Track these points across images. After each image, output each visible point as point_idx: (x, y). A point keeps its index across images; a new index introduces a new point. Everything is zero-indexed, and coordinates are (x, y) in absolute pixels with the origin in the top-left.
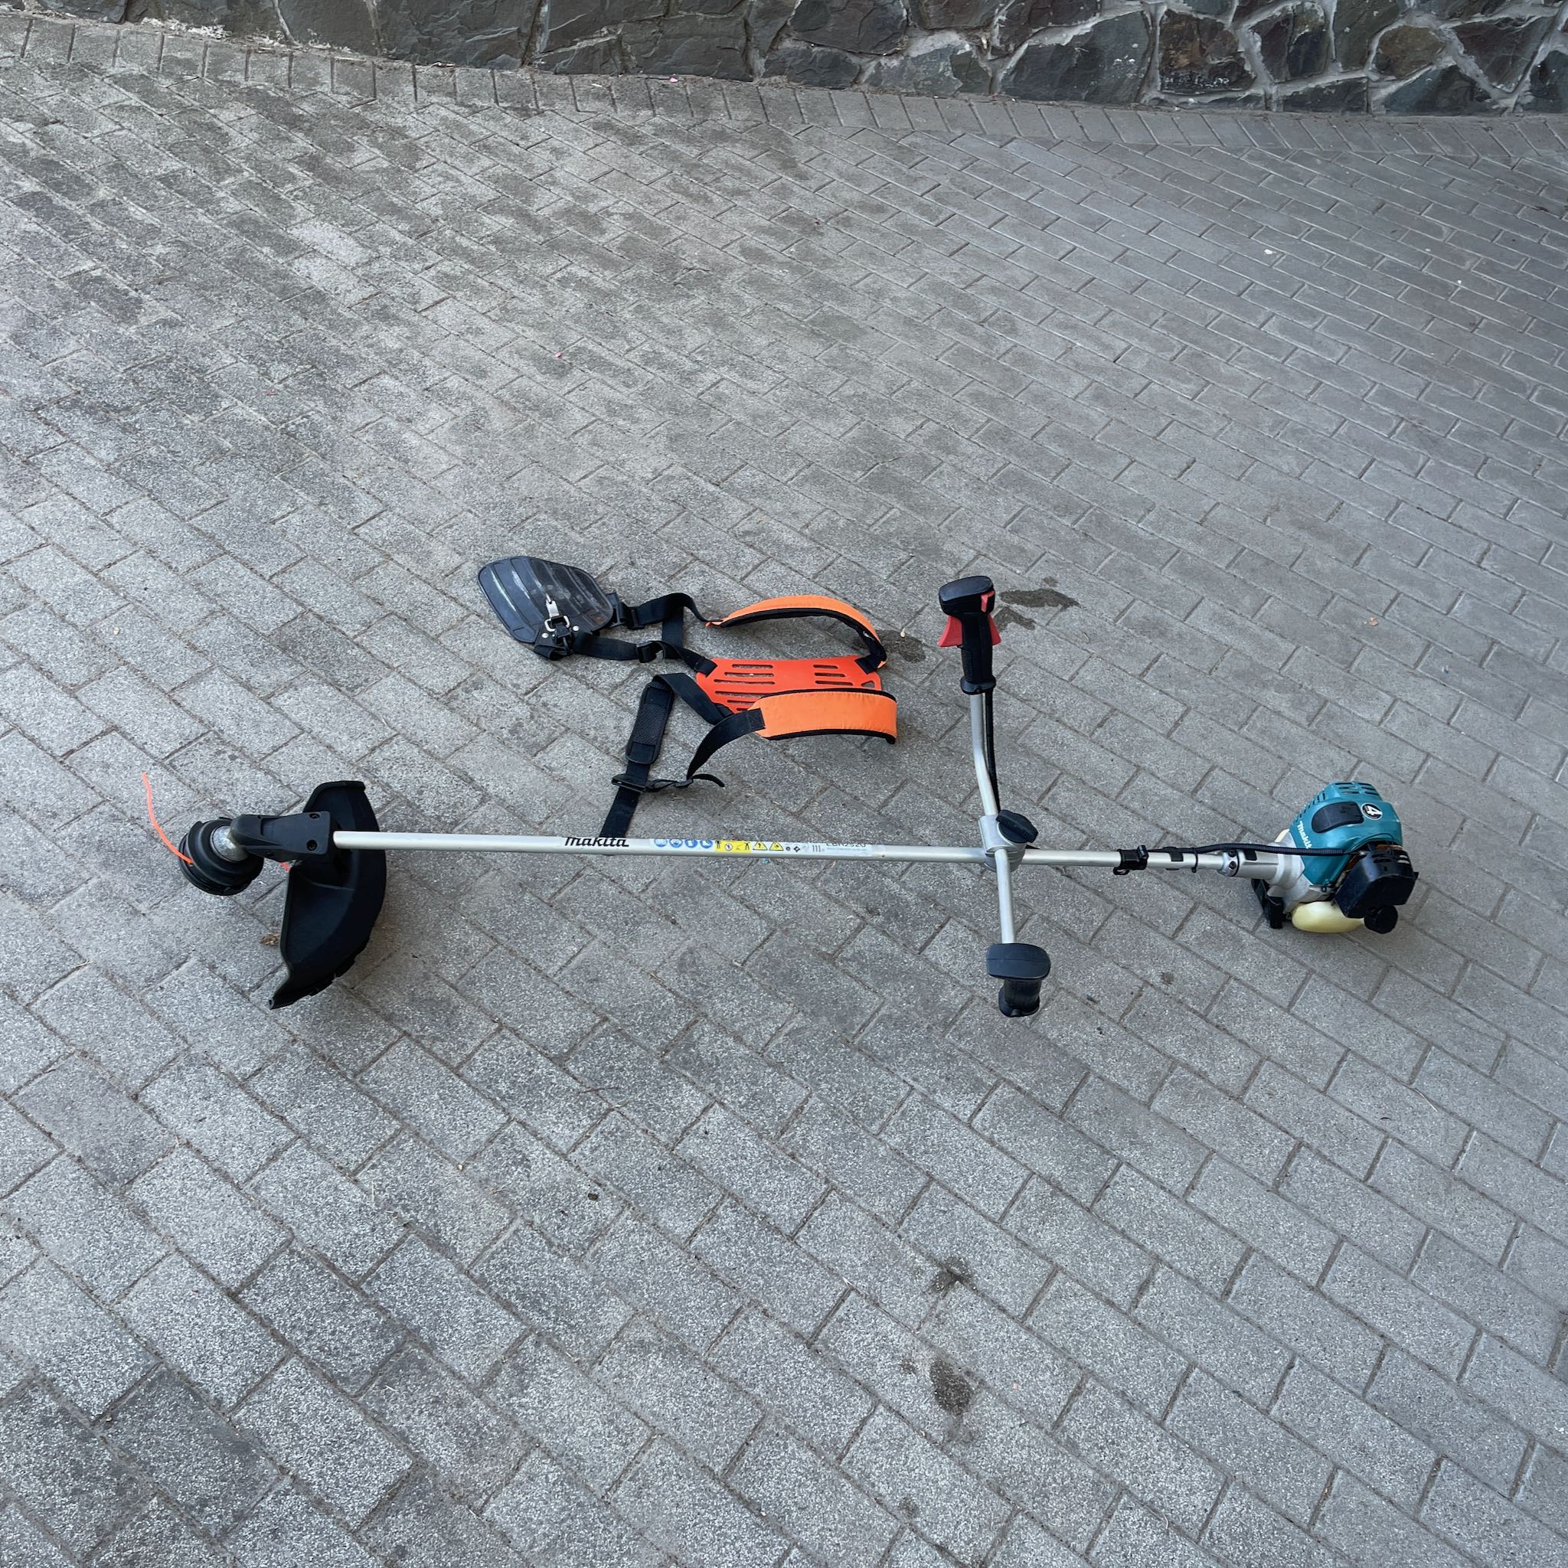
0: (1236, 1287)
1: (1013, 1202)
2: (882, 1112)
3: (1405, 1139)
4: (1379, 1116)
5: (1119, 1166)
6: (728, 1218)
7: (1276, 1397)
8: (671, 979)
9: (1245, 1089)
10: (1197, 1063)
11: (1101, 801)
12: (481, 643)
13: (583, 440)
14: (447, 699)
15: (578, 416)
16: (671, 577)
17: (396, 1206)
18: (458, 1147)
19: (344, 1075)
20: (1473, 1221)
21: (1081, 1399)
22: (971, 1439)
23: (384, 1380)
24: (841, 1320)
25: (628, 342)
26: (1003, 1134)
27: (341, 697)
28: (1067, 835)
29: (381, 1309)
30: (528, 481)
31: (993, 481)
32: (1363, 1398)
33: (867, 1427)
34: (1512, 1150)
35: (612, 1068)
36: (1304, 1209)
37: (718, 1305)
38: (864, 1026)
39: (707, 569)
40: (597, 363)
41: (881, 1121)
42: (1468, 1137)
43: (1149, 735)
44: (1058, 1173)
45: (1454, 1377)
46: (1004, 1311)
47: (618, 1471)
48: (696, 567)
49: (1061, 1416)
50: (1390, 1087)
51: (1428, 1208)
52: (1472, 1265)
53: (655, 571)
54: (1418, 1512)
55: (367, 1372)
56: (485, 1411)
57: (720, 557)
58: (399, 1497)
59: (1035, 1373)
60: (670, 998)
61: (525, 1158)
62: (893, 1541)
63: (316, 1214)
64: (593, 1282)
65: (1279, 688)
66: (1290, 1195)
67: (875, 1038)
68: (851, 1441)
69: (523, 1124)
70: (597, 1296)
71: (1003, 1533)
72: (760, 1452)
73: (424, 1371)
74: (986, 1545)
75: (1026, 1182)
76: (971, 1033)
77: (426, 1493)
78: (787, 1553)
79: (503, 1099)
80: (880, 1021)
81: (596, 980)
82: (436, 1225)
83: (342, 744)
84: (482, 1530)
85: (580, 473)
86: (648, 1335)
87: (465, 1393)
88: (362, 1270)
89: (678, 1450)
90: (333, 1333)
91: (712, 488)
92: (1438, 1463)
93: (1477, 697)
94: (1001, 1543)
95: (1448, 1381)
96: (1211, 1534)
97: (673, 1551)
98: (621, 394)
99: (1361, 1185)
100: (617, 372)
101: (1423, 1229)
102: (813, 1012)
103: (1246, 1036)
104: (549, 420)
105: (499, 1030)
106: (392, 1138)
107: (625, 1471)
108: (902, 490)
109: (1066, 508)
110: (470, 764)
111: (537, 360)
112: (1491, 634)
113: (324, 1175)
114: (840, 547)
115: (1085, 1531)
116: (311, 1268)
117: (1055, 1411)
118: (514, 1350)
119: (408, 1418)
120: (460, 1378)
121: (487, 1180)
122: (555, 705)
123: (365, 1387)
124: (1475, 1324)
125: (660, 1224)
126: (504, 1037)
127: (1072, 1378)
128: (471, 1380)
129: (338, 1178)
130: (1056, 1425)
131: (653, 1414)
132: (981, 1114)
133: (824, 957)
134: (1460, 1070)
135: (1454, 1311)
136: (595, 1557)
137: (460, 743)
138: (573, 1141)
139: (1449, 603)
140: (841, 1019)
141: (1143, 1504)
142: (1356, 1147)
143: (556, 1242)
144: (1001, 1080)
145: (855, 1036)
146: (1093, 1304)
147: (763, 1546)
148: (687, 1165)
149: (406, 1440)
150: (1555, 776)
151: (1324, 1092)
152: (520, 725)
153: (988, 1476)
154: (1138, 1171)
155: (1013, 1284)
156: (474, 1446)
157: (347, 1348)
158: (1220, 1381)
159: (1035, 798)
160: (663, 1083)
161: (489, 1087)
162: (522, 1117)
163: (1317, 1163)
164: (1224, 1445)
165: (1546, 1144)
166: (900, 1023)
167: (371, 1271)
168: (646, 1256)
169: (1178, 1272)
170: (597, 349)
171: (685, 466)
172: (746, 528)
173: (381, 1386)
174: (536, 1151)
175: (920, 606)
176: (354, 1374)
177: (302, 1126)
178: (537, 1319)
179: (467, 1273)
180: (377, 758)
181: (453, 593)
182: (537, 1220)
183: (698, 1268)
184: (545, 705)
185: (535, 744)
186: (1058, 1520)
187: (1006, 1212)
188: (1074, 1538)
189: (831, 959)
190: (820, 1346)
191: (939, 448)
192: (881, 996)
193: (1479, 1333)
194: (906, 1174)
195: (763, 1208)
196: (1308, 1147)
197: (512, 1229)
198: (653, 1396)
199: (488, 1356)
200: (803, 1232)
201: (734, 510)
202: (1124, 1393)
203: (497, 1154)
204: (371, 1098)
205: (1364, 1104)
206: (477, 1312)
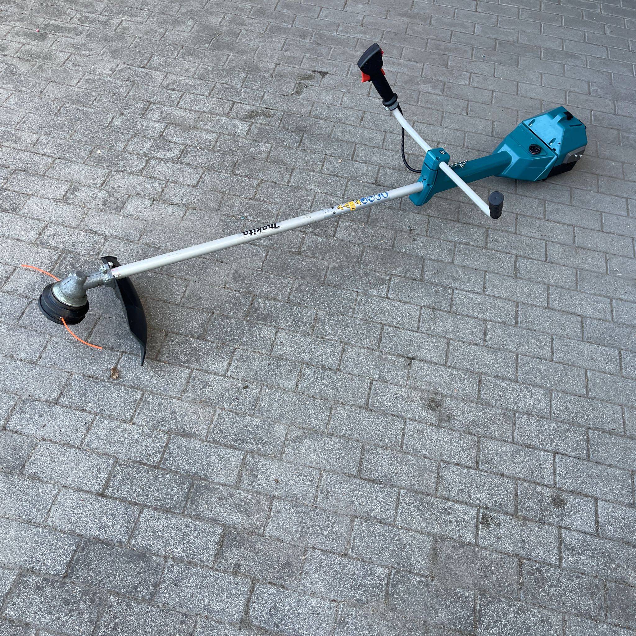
0: (519, 319)
1: (419, 321)
2: (350, 306)
3: (553, 240)
4: (540, 235)
5: (453, 291)
6: (308, 373)
7: (553, 354)
8: (234, 286)
9: (487, 243)
10: (464, 241)
11: (377, 150)
12: (67, 170)
13: (69, 65)
14: (64, 200)
15: (61, 55)
16: (143, 114)
17: (159, 426)
18: (174, 391)
19: (104, 381)
20: (590, 261)
21: (482, 385)
22: (449, 418)
23: (192, 500)
24: (374, 394)
25: (69, 15)
26: (402, 296)
27: (11, 215)
28: (370, 169)
29: (174, 472)
30: (51, 91)
31: (267, 32)
32: (583, 341)
33: (406, 431)
34: (591, 229)
35: (226, 332)
36: (529, 280)
37: (322, 409)
38: (326, 275)
39: (158, 106)
40: (58, 29)
41: (351, 310)
42: (574, 230)
43: (383, 117)
44: (431, 303)
45: (610, 319)
46: (437, 364)
47: (314, 492)
48: (153, 106)
49: (478, 395)
50: (538, 223)
51: (572, 261)
52: (597, 276)
53: (134, 114)
54: (622, 373)
55: (183, 500)
56: (243, 494)
57: (161, 99)
58: (224, 545)
59: (460, 382)
60: (237, 294)
61: (207, 383)
62: (438, 470)
63: (123, 444)
64: (264, 422)
65: (425, 82)
66: (522, 277)
67: (333, 278)
68: (403, 439)
69: (199, 370)
70: (269, 426)
71: (479, 448)
72: (368, 459)
73: (208, 489)
74: (475, 455)
75: (420, 311)
76: (370, 262)
77: (235, 538)
78: (399, 493)
79: (184, 363)
80: (331, 271)
81: (200, 298)
82: (181, 427)
83: (23, 236)
84: (268, 542)
85: (75, 81)
86: (299, 433)
87: (231, 490)
88: (157, 459)
89: (335, 473)
90: (158, 491)
91: (143, 70)
92: (620, 353)
93: (500, 63)
94: (480, 452)
95: (609, 322)
96: (554, 413)
97: (353, 513)
98: (77, 40)
99: (545, 263)
100: (70, 30)
101: (574, 270)
102: (301, 278)
103: (477, 223)
104: (48, 61)
105: (167, 335)
106: (141, 399)
107: (317, 491)
108: (230, 47)
109: (304, 35)
110: (91, 225)
111: (27, 35)
112: (494, 36)
113: (117, 427)
114: (214, 79)
115: (508, 433)
116: (133, 468)
117: (475, 394)
118: (244, 463)
119: (211, 511)
120: (226, 485)
121: (195, 399)
122: (118, 187)
123: (185, 507)
124: (609, 297)
125: (280, 386)
126: (171, 337)
127: (475, 379)
128: (231, 484)
129: (124, 426)
130: (478, 399)
131: (317, 463)
132: (390, 292)
133: (295, 253)
134: (560, 206)
135: (599, 296)
136: (322, 530)
137: (81, 217)
138: (225, 368)
139: (472, 29)
140: (315, 276)
141: (524, 413)
142: (537, 249)
143: (239, 412)
144: (392, 275)
145: (324, 280)
146: (469, 347)
147: (387, 494)
148: (280, 358)
149: (215, 520)
150: (542, 84)
151: (516, 233)
152: (106, 201)
153: (462, 429)
154: (461, 290)
155: (435, 352)
156: (246, 510)
157: (168, 494)
158: (530, 356)
159: (350, 158)
160: (252, 330)
161: (175, 360)
162: (197, 366)
163: (526, 261)
164: (543, 379)
165: (602, 223)
166: (340, 268)
167: (161, 458)
168: (281, 402)
169: (495, 322)
170: (55, 23)
171: (125, 63)
172: (168, 82)
173: (192, 503)
174: (211, 378)
175: (262, 94)
176: (177, 504)
177: (95, 410)
178: (247, 447)
179: (206, 441)
180: (44, 237)
181: (42, 152)
182: (226, 406)
183: (306, 397)
184: (113, 188)
185: (117, 207)
186: (497, 434)
187: (418, 326)
188: (506, 438)
189: (299, 253)
190: (371, 408)
191: (237, 24)
192: (327, 260)
193: (611, 300)
194: (372, 326)
195: (321, 363)
196: (520, 256)
197: (217, 414)
198: (313, 457)
199: (233, 471)
200: (342, 366)
201: (158, 77)
202: (497, 376)
203: (193, 386)
204: (122, 385)
205: (532, 232)
206: (219, 455)
